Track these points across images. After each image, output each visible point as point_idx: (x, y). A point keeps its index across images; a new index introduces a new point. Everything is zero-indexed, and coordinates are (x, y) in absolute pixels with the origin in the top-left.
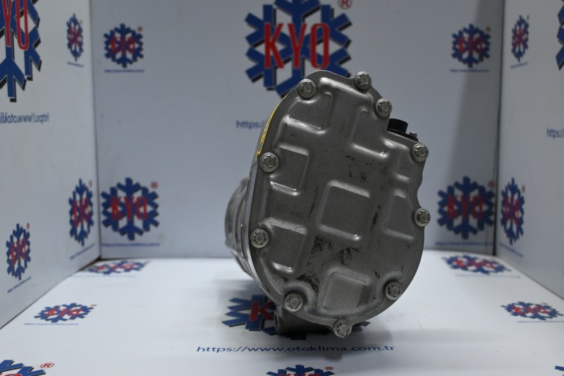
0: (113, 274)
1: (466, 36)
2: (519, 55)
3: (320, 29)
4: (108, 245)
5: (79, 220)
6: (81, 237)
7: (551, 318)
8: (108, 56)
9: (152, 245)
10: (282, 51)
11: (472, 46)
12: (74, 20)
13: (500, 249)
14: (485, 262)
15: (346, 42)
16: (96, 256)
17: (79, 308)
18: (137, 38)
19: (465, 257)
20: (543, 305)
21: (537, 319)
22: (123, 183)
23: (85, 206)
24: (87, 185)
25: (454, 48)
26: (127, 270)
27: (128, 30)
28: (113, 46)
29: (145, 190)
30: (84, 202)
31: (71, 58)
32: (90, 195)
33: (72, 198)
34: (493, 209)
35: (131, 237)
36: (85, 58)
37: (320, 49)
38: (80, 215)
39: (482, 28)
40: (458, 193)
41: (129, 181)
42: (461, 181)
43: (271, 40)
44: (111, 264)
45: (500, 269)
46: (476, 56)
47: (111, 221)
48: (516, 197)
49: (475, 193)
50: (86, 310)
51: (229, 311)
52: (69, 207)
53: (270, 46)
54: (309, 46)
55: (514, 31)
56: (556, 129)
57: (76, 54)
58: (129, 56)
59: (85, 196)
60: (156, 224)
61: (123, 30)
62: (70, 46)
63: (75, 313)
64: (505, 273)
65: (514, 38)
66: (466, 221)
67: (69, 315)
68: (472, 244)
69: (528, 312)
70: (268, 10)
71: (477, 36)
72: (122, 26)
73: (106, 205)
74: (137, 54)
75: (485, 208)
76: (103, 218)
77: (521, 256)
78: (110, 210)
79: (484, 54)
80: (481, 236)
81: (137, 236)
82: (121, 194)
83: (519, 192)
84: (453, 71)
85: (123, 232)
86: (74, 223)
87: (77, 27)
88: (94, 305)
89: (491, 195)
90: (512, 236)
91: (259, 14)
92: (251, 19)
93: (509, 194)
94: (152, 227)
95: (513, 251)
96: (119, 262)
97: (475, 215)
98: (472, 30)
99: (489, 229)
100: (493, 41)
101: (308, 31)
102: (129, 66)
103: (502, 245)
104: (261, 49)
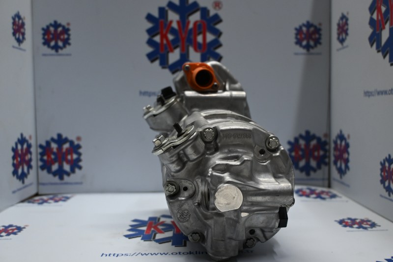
0: (45, 204)
1: (304, 29)
2: (342, 41)
3: (200, 25)
4: (43, 184)
5: (21, 163)
6: (22, 177)
7: (372, 228)
8: (44, 44)
9: (77, 183)
10: (173, 41)
11: (309, 36)
12: (18, 16)
13: (334, 183)
14: (323, 192)
15: (218, 34)
16: (34, 192)
17: (14, 228)
18: (66, 31)
19: (308, 189)
20: (365, 220)
21: (361, 229)
22: (55, 137)
23: (26, 154)
24: (27, 138)
25: (296, 38)
26: (56, 201)
27: (60, 25)
28: (48, 36)
29: (72, 143)
30: (24, 151)
31: (16, 44)
32: (29, 146)
33: (14, 146)
34: (328, 154)
35: (61, 178)
36: (27, 44)
37: (200, 39)
38: (21, 160)
39: (316, 23)
40: (302, 142)
41: (59, 136)
42: (304, 134)
43: (164, 31)
44: (45, 198)
45: (334, 196)
46: (312, 43)
47: (46, 166)
48: (343, 143)
49: (314, 142)
50: (20, 229)
51: (130, 228)
52: (12, 154)
53: (164, 36)
54: (192, 37)
55: (339, 25)
56: (370, 90)
57: (19, 41)
58: (60, 44)
59: (25, 146)
60: (80, 168)
61: (56, 25)
62: (14, 34)
63: (10, 231)
64: (337, 199)
65: (338, 29)
66: (308, 163)
67: (5, 232)
68: (313, 179)
69: (354, 225)
70: (162, 11)
71: (312, 29)
72: (55, 22)
73: (42, 154)
74: (66, 42)
75: (322, 153)
76: (40, 163)
77: (348, 186)
78: (45, 158)
79: (317, 42)
80: (319, 174)
81: (66, 177)
82: (54, 146)
83: (345, 139)
84: (296, 54)
85: (54, 174)
86: (16, 167)
87: (21, 21)
88: (27, 226)
89: (325, 143)
90: (342, 172)
91: (156, 14)
92: (150, 17)
93: (339, 142)
94: (77, 170)
95: (343, 183)
96: (51, 196)
97: (315, 158)
98: (309, 25)
99: (325, 168)
100: (324, 33)
101: (191, 26)
102: (60, 51)
103: (335, 179)
104: (157, 39)
